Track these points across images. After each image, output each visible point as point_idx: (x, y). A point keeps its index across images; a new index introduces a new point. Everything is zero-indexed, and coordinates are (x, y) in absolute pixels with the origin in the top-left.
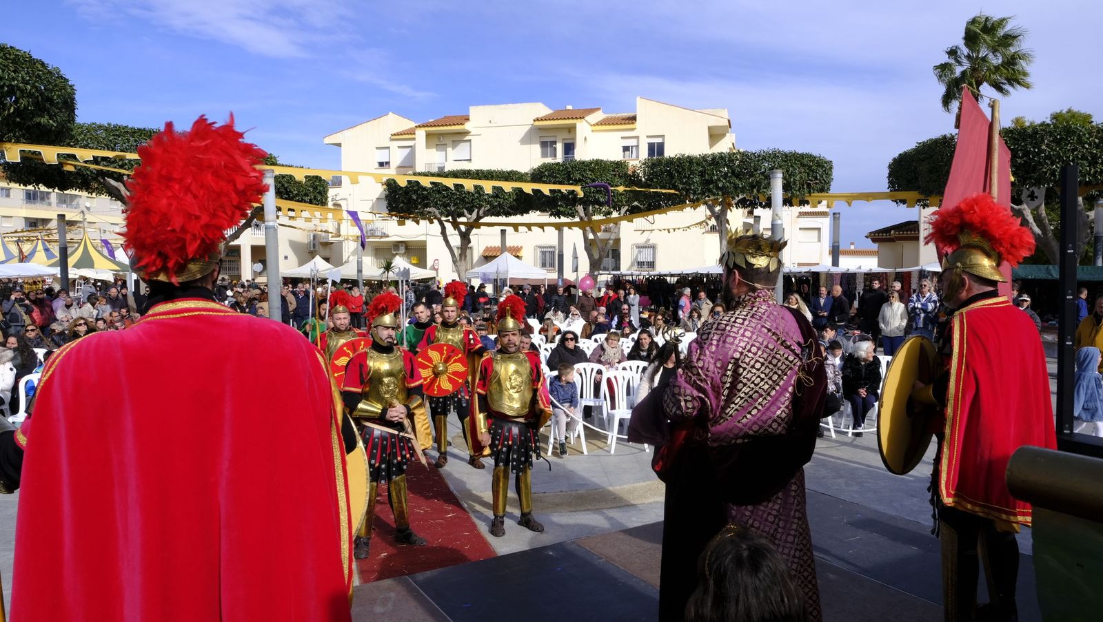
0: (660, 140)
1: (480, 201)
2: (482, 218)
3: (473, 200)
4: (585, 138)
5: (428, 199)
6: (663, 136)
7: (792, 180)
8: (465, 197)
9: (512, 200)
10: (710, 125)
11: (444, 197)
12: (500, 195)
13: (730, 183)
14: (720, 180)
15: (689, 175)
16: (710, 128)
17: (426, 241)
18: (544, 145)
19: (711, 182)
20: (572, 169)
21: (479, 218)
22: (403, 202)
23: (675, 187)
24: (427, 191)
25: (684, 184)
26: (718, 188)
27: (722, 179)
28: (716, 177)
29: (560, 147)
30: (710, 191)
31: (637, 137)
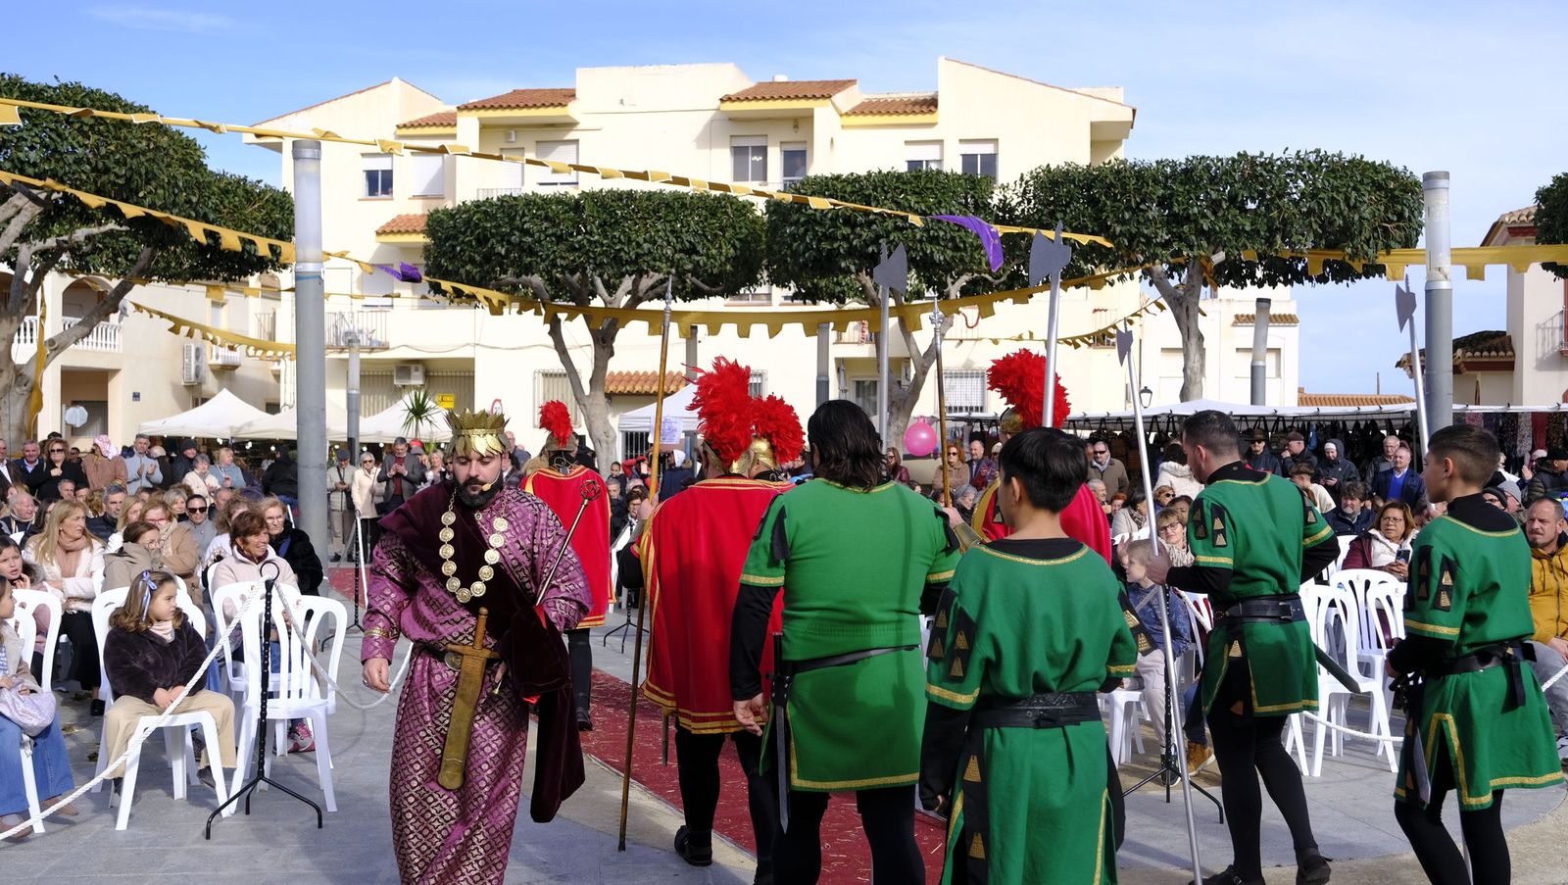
0: (988, 149)
1: (655, 260)
2: (640, 300)
3: (638, 255)
4: (832, 142)
5: (531, 252)
6: (995, 141)
7: (1356, 217)
8: (621, 249)
9: (723, 259)
10: (1096, 119)
11: (572, 249)
12: (699, 248)
13: (1226, 221)
14: (1205, 216)
15: (1138, 204)
16: (1094, 126)
17: (472, 361)
18: (739, 152)
19: (1187, 219)
20: (875, 189)
21: (636, 299)
22: (472, 261)
23: (1103, 229)
24: (532, 236)
25: (1123, 222)
26: (1200, 232)
27: (1209, 213)
28: (1196, 210)
29: (775, 158)
30: (1180, 238)
31: (940, 142)
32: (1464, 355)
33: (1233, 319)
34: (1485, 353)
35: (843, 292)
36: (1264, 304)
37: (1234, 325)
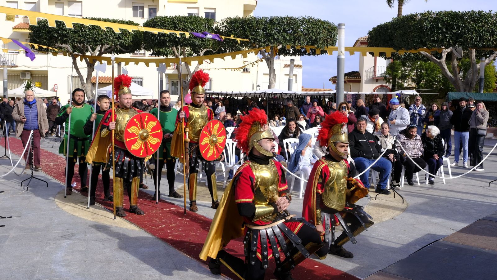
0: (213, 11)
1: (107, 41)
2: (103, 53)
3: (102, 39)
4: (165, 6)
5: (66, 37)
6: (215, 9)
7: (319, 37)
8: (96, 37)
9: (129, 41)
10: (245, 4)
11: (79, 36)
12: (121, 37)
13: (282, 36)
14: (276, 34)
15: (256, 30)
16: (245, 6)
17: (47, 71)
18: (135, 8)
19: (271, 35)
20: (178, 21)
21: (101, 53)
22: (46, 39)
23: (247, 37)
24: (66, 31)
25: (252, 35)
26: (274, 39)
27: (277, 33)
28: (273, 32)
29: (146, 11)
30: (269, 40)
31: (198, 8)
32: (347, 78)
33: (284, 66)
34: (353, 78)
35: (168, 53)
36: (293, 61)
37: (284, 67)
